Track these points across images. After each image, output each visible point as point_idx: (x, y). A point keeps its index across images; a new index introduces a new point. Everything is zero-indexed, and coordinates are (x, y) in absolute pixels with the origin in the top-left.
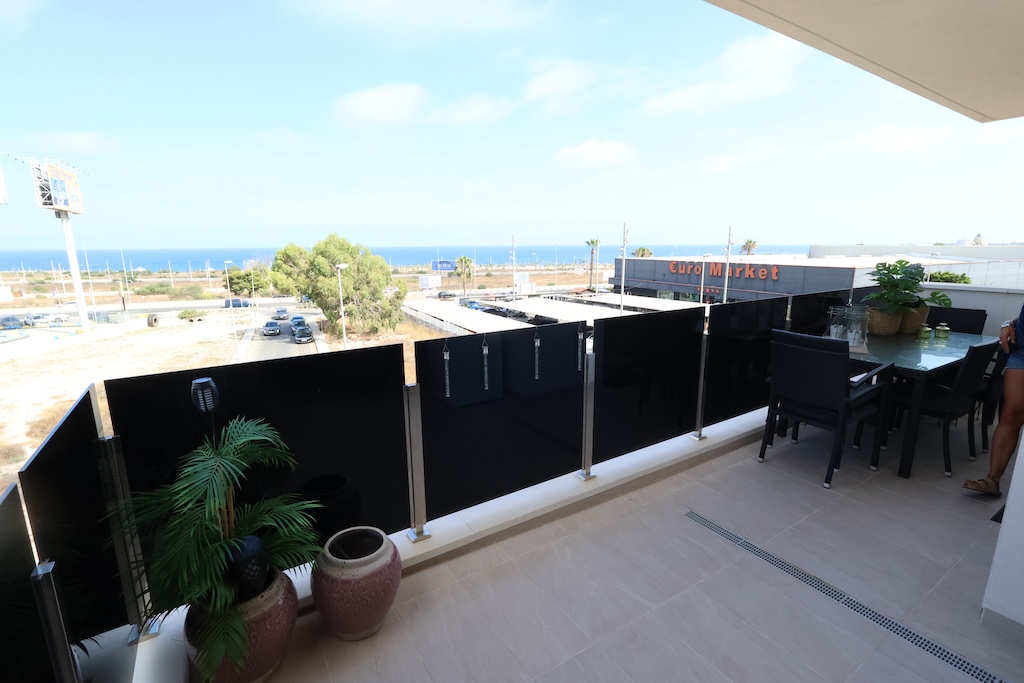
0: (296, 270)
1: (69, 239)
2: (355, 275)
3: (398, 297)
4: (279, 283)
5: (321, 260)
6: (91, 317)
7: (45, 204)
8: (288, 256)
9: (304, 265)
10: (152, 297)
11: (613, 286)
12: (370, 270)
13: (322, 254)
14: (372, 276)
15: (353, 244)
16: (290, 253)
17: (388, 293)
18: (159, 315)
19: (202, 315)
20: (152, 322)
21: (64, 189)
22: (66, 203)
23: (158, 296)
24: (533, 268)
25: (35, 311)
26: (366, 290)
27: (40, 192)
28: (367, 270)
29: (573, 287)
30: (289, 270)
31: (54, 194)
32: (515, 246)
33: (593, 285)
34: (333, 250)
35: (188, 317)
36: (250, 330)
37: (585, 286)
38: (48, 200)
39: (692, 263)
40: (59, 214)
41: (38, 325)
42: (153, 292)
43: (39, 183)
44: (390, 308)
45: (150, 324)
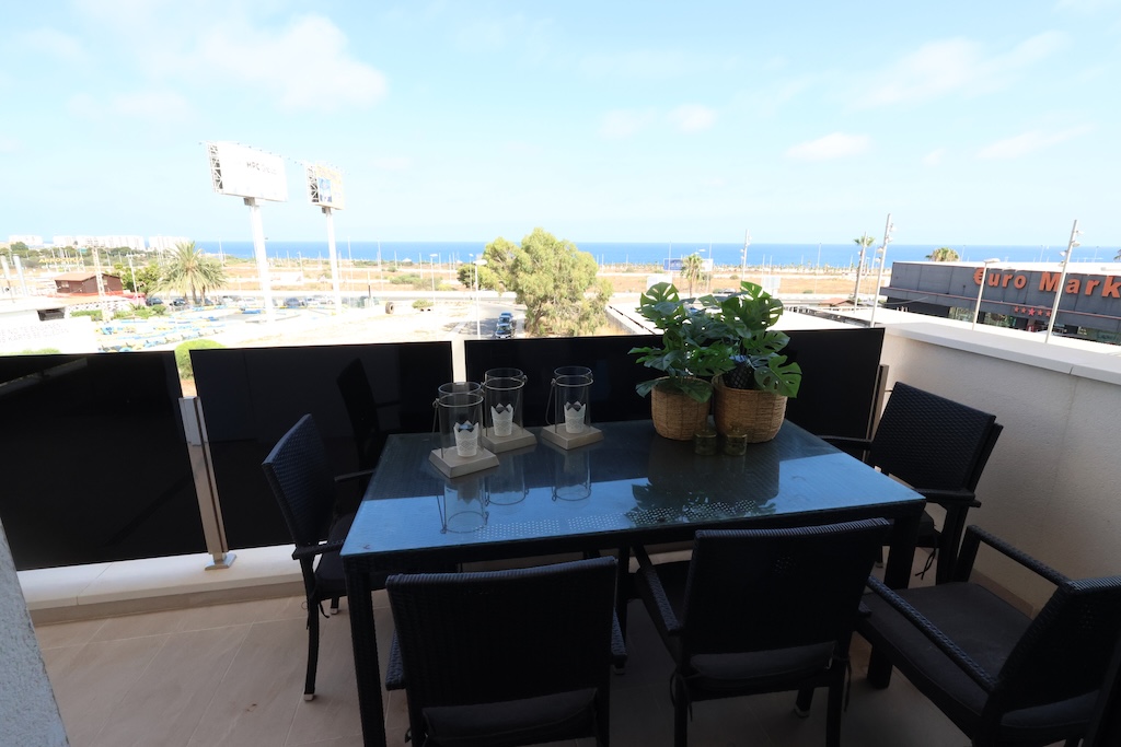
0: (501, 264)
1: (330, 231)
2: (556, 272)
3: (601, 298)
4: (484, 277)
5: (525, 256)
6: (345, 301)
7: (314, 201)
8: (496, 251)
9: (510, 261)
10: (403, 286)
11: (885, 298)
12: (573, 267)
13: (527, 250)
14: (575, 274)
15: (558, 239)
16: (498, 248)
17: (589, 295)
18: (395, 303)
19: (432, 305)
20: (389, 309)
21: (329, 187)
22: (330, 200)
23: (407, 286)
24: (794, 270)
25: (310, 294)
26: (564, 290)
27: (311, 191)
28: (569, 267)
29: (828, 297)
30: (495, 264)
31: (320, 191)
32: (748, 244)
33: (859, 296)
34: (538, 246)
35: (420, 306)
36: (462, 323)
37: (846, 297)
38: (316, 197)
39: (1011, 272)
40: (325, 209)
41: (310, 306)
42: (404, 282)
43: (310, 183)
44: (589, 309)
45: (387, 312)
